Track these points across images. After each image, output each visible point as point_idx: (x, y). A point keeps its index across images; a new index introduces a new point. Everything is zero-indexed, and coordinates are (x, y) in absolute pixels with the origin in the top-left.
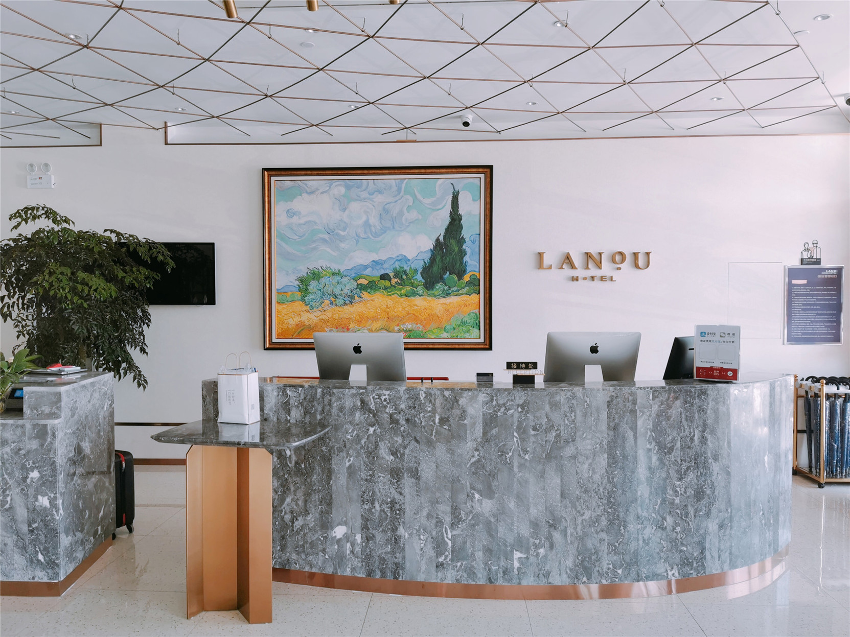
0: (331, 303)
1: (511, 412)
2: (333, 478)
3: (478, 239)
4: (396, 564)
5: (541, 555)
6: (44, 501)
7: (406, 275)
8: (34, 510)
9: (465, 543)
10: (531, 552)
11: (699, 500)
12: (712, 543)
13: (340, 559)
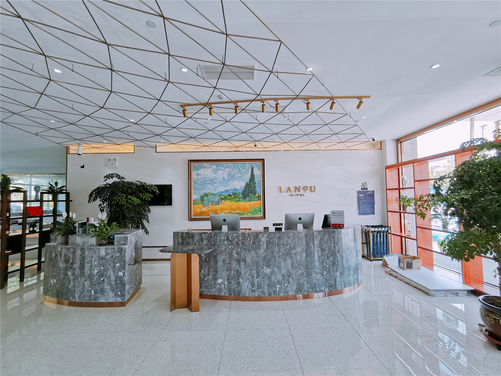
0: (212, 204)
1: (275, 239)
2: (218, 263)
3: (260, 182)
4: (239, 291)
5: (286, 286)
6: (121, 274)
7: (237, 195)
8: (117, 277)
9: (261, 283)
10: (282, 285)
11: (334, 266)
12: (338, 279)
13: (220, 290)
